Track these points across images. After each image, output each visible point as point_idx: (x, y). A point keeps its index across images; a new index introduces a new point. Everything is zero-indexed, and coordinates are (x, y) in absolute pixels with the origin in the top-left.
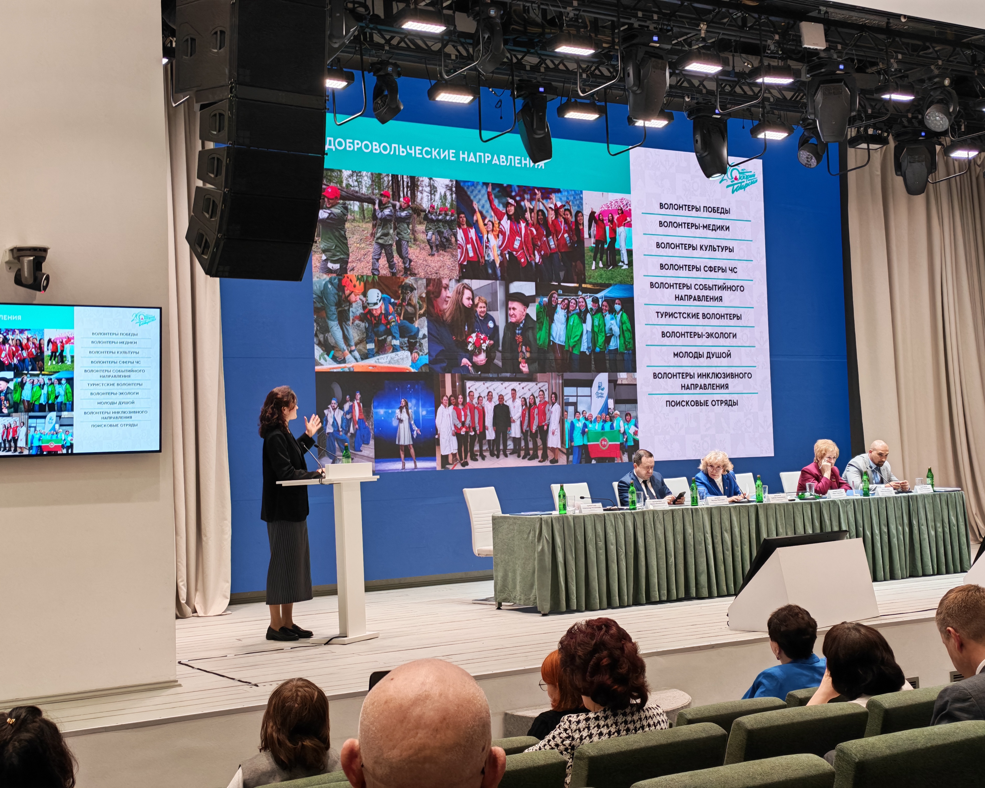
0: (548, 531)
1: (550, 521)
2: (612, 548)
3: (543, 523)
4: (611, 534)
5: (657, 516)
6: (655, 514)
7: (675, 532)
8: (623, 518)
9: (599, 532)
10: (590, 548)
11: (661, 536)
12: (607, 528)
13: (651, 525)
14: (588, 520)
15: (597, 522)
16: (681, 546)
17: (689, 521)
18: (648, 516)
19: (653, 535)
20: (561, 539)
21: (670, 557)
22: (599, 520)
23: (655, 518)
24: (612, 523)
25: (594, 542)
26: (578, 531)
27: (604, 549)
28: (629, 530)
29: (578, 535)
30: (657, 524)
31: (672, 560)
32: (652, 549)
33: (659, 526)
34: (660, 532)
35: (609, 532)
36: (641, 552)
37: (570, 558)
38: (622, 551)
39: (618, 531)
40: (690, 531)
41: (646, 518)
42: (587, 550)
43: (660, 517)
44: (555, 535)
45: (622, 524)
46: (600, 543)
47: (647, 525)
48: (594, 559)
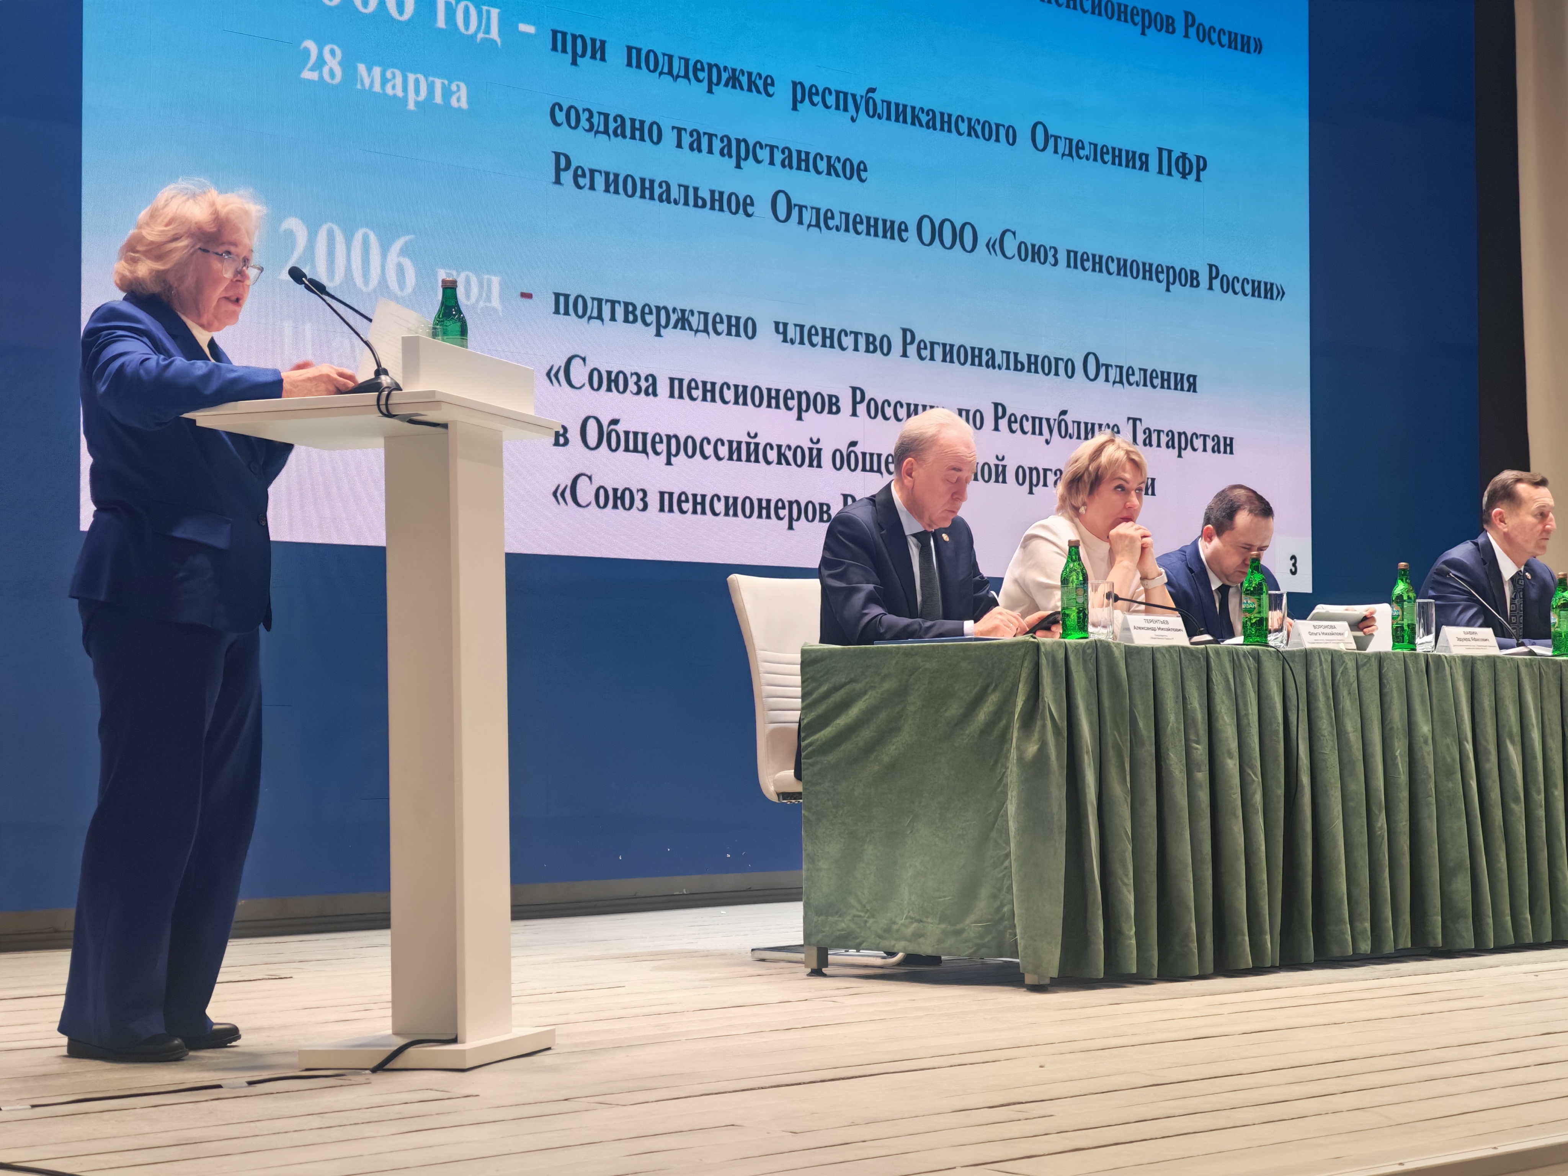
0: (1056, 690)
1: (1061, 655)
3: (1043, 661)
4: (1226, 718)
5: (1342, 673)
6: (1337, 666)
7: (1388, 728)
8: (1255, 667)
9: (1194, 710)
10: (1172, 763)
11: (1354, 738)
12: (1214, 699)
13: (1328, 698)
14: (1165, 666)
15: (1189, 673)
16: (1403, 777)
17: (1422, 697)
18: (1319, 670)
19: (1333, 735)
20: (1091, 724)
21: (1377, 812)
22: (1192, 668)
23: (1336, 676)
24: (1227, 681)
25: (1181, 741)
26: (1138, 701)
27: (1206, 768)
28: (1273, 709)
29: (1139, 714)
30: (1343, 697)
31: (1381, 821)
32: (1332, 781)
33: (1348, 705)
34: (1351, 726)
35: (1220, 711)
36: (1303, 787)
37: (1119, 791)
38: (1255, 779)
39: (1242, 713)
40: (1425, 729)
41: (1315, 676)
42: (1164, 767)
43: (1349, 676)
44: (1077, 708)
45: (1253, 687)
46: (1197, 749)
47: (1317, 699)
48: (1182, 800)
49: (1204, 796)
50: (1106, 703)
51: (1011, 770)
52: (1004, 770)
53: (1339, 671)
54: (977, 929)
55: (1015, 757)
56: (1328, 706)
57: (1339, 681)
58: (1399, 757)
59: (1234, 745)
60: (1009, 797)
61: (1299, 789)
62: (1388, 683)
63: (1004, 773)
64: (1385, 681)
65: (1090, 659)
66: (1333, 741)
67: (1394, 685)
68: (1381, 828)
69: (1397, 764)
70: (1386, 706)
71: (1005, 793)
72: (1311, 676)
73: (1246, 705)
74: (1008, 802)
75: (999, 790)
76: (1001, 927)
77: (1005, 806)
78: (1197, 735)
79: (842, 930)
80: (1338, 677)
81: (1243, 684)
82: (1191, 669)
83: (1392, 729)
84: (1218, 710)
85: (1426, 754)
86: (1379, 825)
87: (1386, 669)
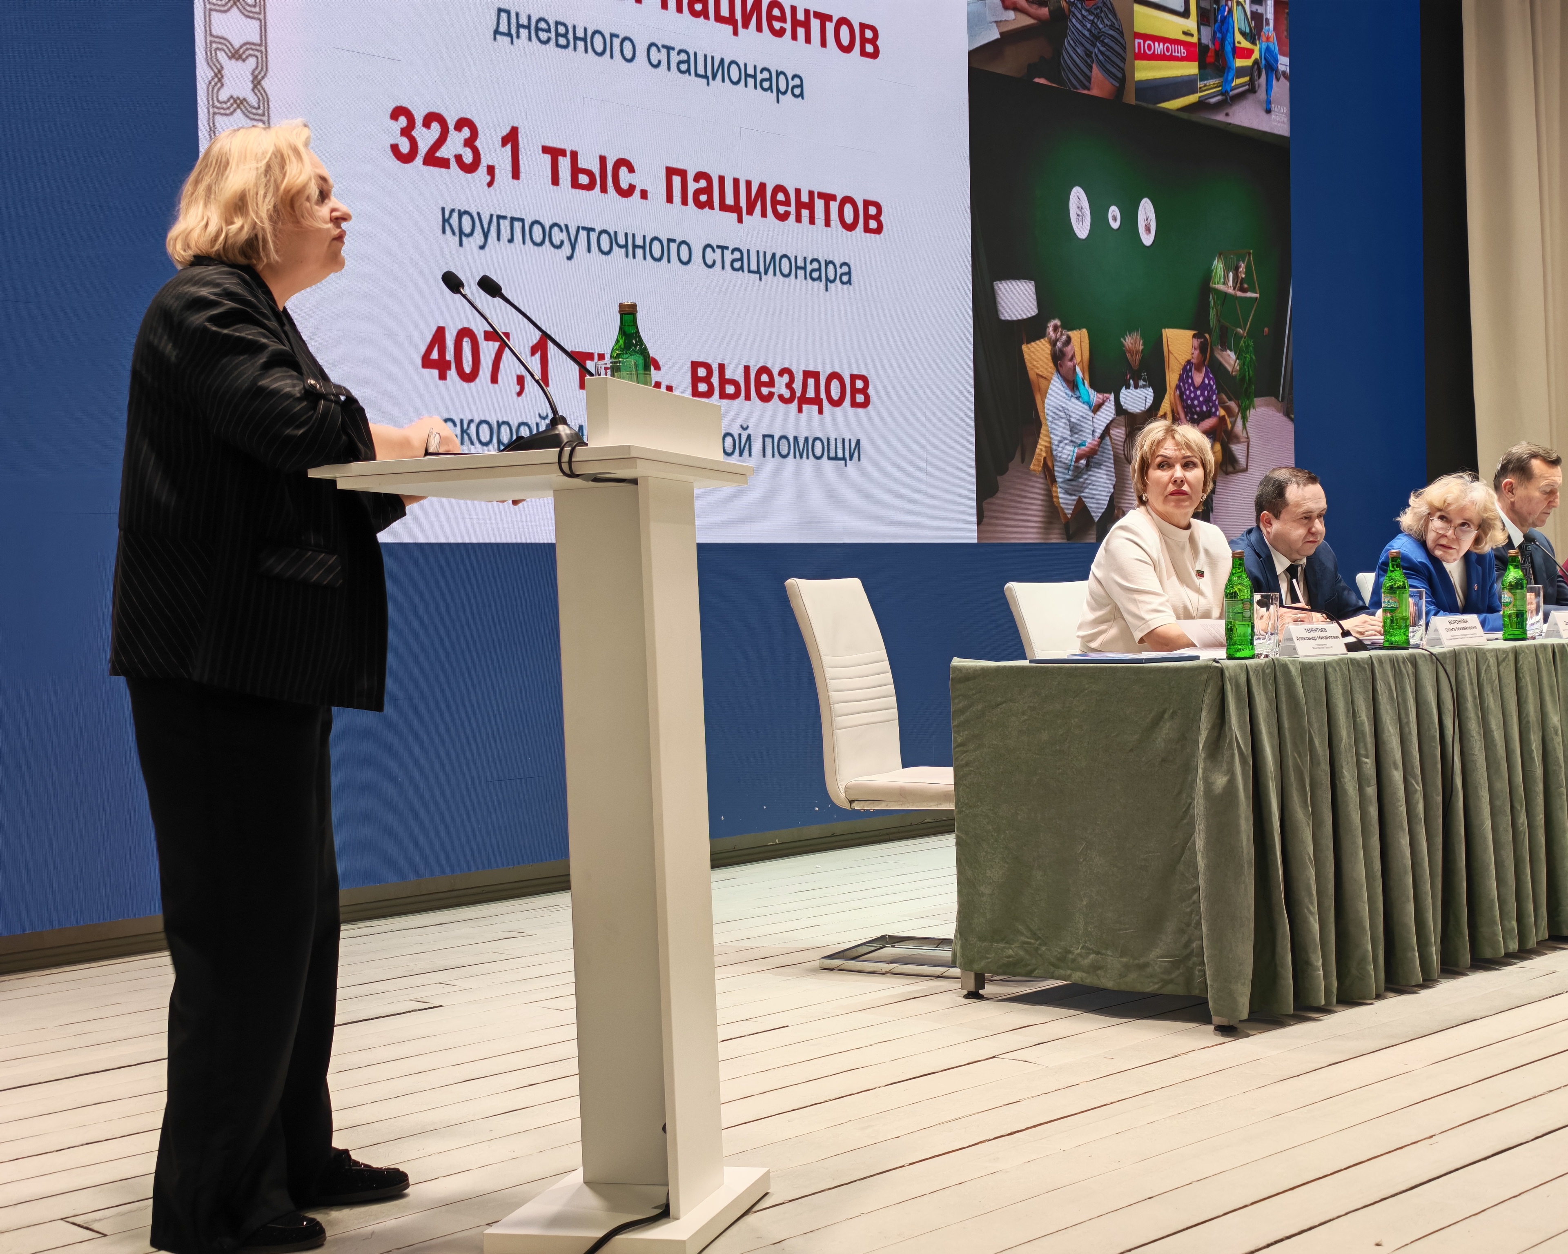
0: (1240, 716)
1: (1243, 679)
2: (1397, 776)
3: (1228, 687)
4: (1390, 728)
5: (1485, 671)
6: (1481, 665)
7: (1524, 722)
8: (1413, 673)
9: (1362, 724)
10: (1346, 780)
11: (1498, 735)
12: (1380, 709)
13: (1475, 698)
14: (1337, 681)
15: (1357, 685)
16: (1539, 771)
17: (1551, 687)
18: (1466, 669)
19: (1480, 735)
20: (1272, 747)
21: (1519, 808)
22: (1359, 679)
23: (1481, 675)
24: (1390, 690)
25: (1352, 757)
26: (1314, 719)
27: (1374, 781)
28: (1430, 714)
29: (1314, 732)
30: (1487, 695)
31: (1523, 819)
32: (1482, 781)
33: (1492, 703)
34: (1495, 724)
35: (1386, 721)
36: (1458, 792)
37: (1301, 816)
38: (1418, 788)
39: (1404, 721)
40: (1555, 719)
41: (1464, 676)
42: (1338, 785)
43: (1492, 673)
44: (1261, 733)
45: (1412, 693)
46: (1366, 763)
47: (1466, 699)
48: (1356, 819)
49: (1373, 811)
50: (1286, 724)
51: (1198, 802)
52: (1190, 801)
53: (1483, 669)
54: (1163, 964)
55: (1202, 789)
56: (1476, 706)
57: (1483, 679)
58: (1535, 751)
59: (1398, 756)
60: (1197, 830)
61: (1454, 793)
62: (1524, 677)
63: (1190, 804)
64: (1521, 675)
65: (1269, 680)
66: (1480, 741)
67: (1528, 679)
68: (1523, 824)
69: (1534, 758)
70: (1523, 700)
71: (1192, 825)
72: (1460, 677)
73: (1407, 715)
74: (1196, 835)
75: (1185, 821)
76: (1190, 964)
77: (1192, 838)
78: (1366, 750)
79: (1009, 957)
80: (1483, 675)
81: (1403, 691)
82: (1358, 681)
83: (1528, 722)
84: (1384, 720)
85: (1557, 745)
86: (1521, 821)
87: (1521, 663)
